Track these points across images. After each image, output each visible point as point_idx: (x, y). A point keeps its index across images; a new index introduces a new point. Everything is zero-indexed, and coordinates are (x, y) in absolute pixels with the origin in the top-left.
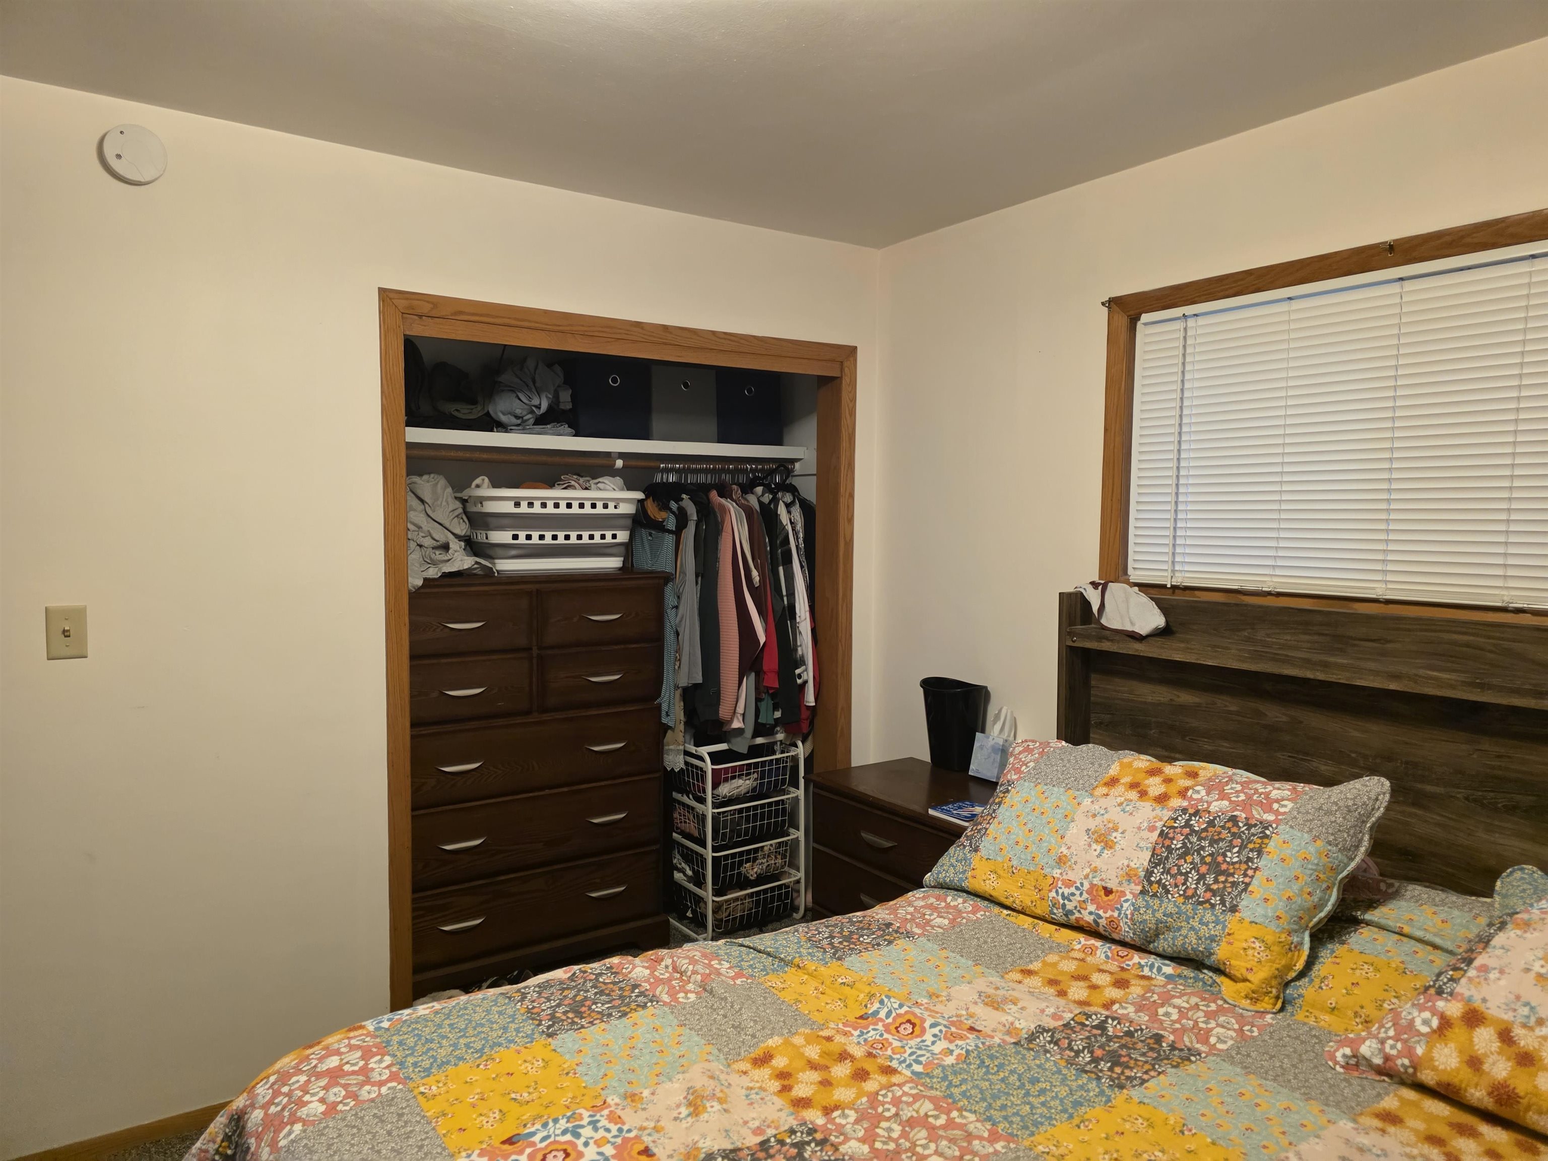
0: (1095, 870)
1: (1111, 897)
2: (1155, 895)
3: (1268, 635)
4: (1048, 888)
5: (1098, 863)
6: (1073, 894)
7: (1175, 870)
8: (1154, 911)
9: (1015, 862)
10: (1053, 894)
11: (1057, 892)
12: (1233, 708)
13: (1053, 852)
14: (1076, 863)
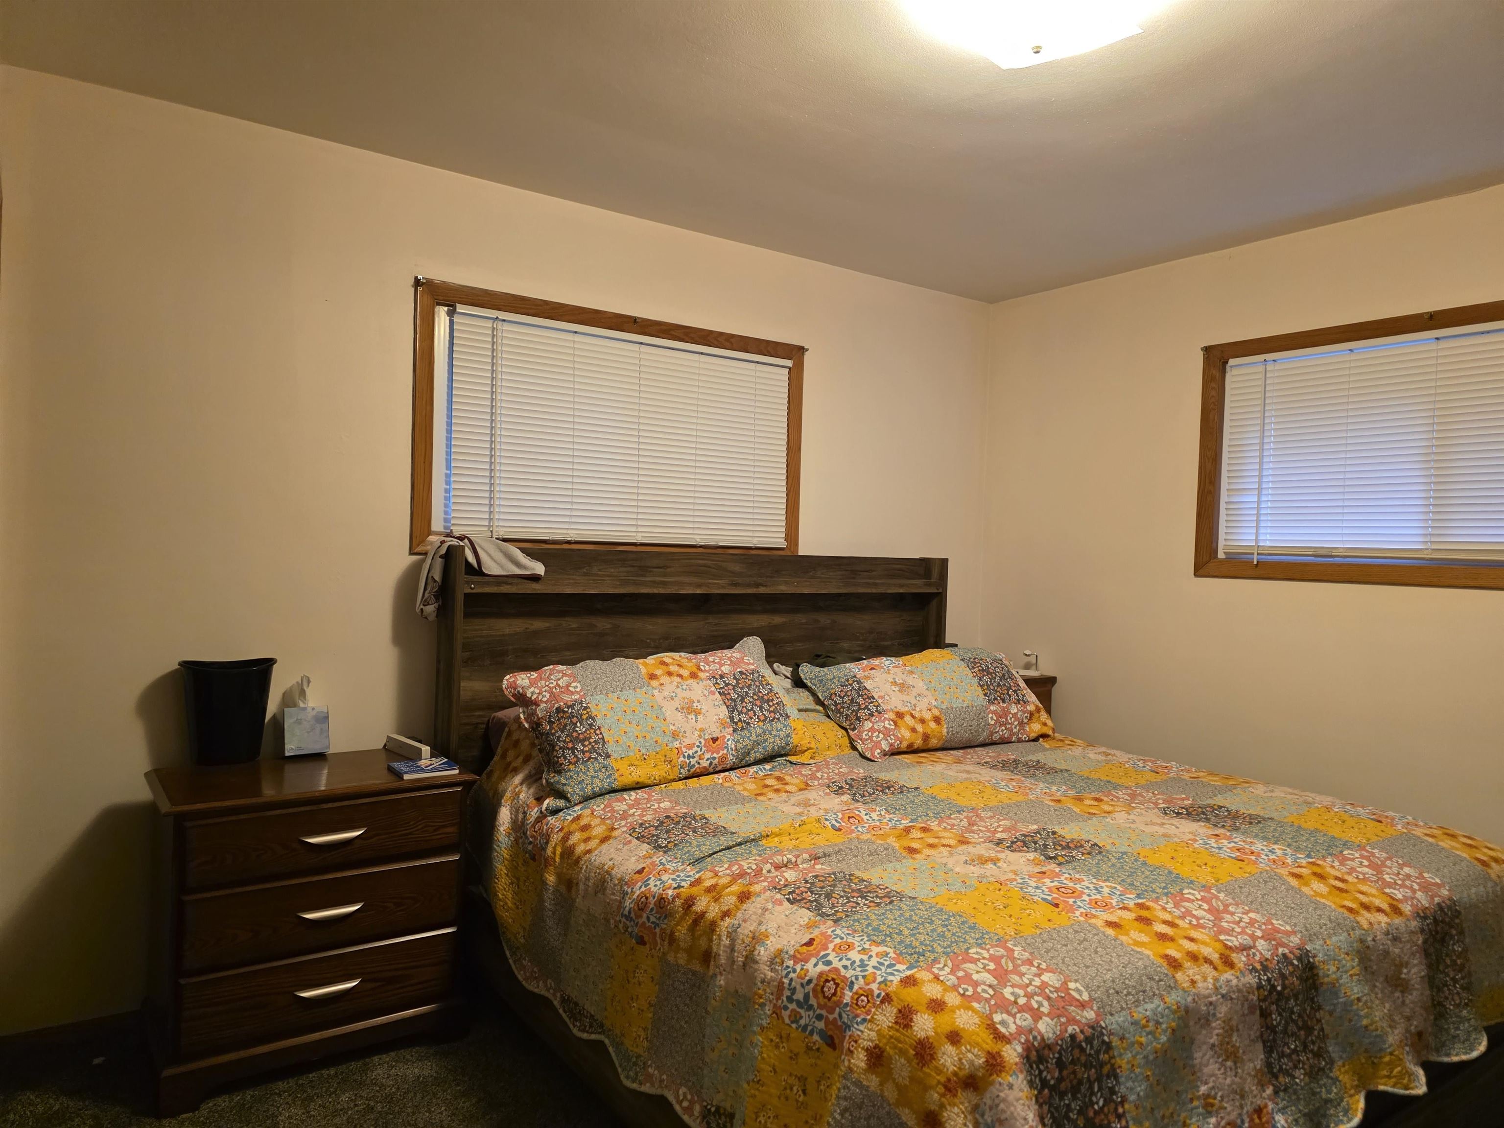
0: (702, 730)
1: (717, 743)
2: (742, 728)
3: (600, 570)
4: (677, 756)
5: (699, 726)
6: (696, 752)
7: (745, 710)
8: (748, 738)
9: (643, 751)
10: (682, 759)
11: (684, 757)
12: (574, 626)
13: (667, 733)
14: (685, 732)
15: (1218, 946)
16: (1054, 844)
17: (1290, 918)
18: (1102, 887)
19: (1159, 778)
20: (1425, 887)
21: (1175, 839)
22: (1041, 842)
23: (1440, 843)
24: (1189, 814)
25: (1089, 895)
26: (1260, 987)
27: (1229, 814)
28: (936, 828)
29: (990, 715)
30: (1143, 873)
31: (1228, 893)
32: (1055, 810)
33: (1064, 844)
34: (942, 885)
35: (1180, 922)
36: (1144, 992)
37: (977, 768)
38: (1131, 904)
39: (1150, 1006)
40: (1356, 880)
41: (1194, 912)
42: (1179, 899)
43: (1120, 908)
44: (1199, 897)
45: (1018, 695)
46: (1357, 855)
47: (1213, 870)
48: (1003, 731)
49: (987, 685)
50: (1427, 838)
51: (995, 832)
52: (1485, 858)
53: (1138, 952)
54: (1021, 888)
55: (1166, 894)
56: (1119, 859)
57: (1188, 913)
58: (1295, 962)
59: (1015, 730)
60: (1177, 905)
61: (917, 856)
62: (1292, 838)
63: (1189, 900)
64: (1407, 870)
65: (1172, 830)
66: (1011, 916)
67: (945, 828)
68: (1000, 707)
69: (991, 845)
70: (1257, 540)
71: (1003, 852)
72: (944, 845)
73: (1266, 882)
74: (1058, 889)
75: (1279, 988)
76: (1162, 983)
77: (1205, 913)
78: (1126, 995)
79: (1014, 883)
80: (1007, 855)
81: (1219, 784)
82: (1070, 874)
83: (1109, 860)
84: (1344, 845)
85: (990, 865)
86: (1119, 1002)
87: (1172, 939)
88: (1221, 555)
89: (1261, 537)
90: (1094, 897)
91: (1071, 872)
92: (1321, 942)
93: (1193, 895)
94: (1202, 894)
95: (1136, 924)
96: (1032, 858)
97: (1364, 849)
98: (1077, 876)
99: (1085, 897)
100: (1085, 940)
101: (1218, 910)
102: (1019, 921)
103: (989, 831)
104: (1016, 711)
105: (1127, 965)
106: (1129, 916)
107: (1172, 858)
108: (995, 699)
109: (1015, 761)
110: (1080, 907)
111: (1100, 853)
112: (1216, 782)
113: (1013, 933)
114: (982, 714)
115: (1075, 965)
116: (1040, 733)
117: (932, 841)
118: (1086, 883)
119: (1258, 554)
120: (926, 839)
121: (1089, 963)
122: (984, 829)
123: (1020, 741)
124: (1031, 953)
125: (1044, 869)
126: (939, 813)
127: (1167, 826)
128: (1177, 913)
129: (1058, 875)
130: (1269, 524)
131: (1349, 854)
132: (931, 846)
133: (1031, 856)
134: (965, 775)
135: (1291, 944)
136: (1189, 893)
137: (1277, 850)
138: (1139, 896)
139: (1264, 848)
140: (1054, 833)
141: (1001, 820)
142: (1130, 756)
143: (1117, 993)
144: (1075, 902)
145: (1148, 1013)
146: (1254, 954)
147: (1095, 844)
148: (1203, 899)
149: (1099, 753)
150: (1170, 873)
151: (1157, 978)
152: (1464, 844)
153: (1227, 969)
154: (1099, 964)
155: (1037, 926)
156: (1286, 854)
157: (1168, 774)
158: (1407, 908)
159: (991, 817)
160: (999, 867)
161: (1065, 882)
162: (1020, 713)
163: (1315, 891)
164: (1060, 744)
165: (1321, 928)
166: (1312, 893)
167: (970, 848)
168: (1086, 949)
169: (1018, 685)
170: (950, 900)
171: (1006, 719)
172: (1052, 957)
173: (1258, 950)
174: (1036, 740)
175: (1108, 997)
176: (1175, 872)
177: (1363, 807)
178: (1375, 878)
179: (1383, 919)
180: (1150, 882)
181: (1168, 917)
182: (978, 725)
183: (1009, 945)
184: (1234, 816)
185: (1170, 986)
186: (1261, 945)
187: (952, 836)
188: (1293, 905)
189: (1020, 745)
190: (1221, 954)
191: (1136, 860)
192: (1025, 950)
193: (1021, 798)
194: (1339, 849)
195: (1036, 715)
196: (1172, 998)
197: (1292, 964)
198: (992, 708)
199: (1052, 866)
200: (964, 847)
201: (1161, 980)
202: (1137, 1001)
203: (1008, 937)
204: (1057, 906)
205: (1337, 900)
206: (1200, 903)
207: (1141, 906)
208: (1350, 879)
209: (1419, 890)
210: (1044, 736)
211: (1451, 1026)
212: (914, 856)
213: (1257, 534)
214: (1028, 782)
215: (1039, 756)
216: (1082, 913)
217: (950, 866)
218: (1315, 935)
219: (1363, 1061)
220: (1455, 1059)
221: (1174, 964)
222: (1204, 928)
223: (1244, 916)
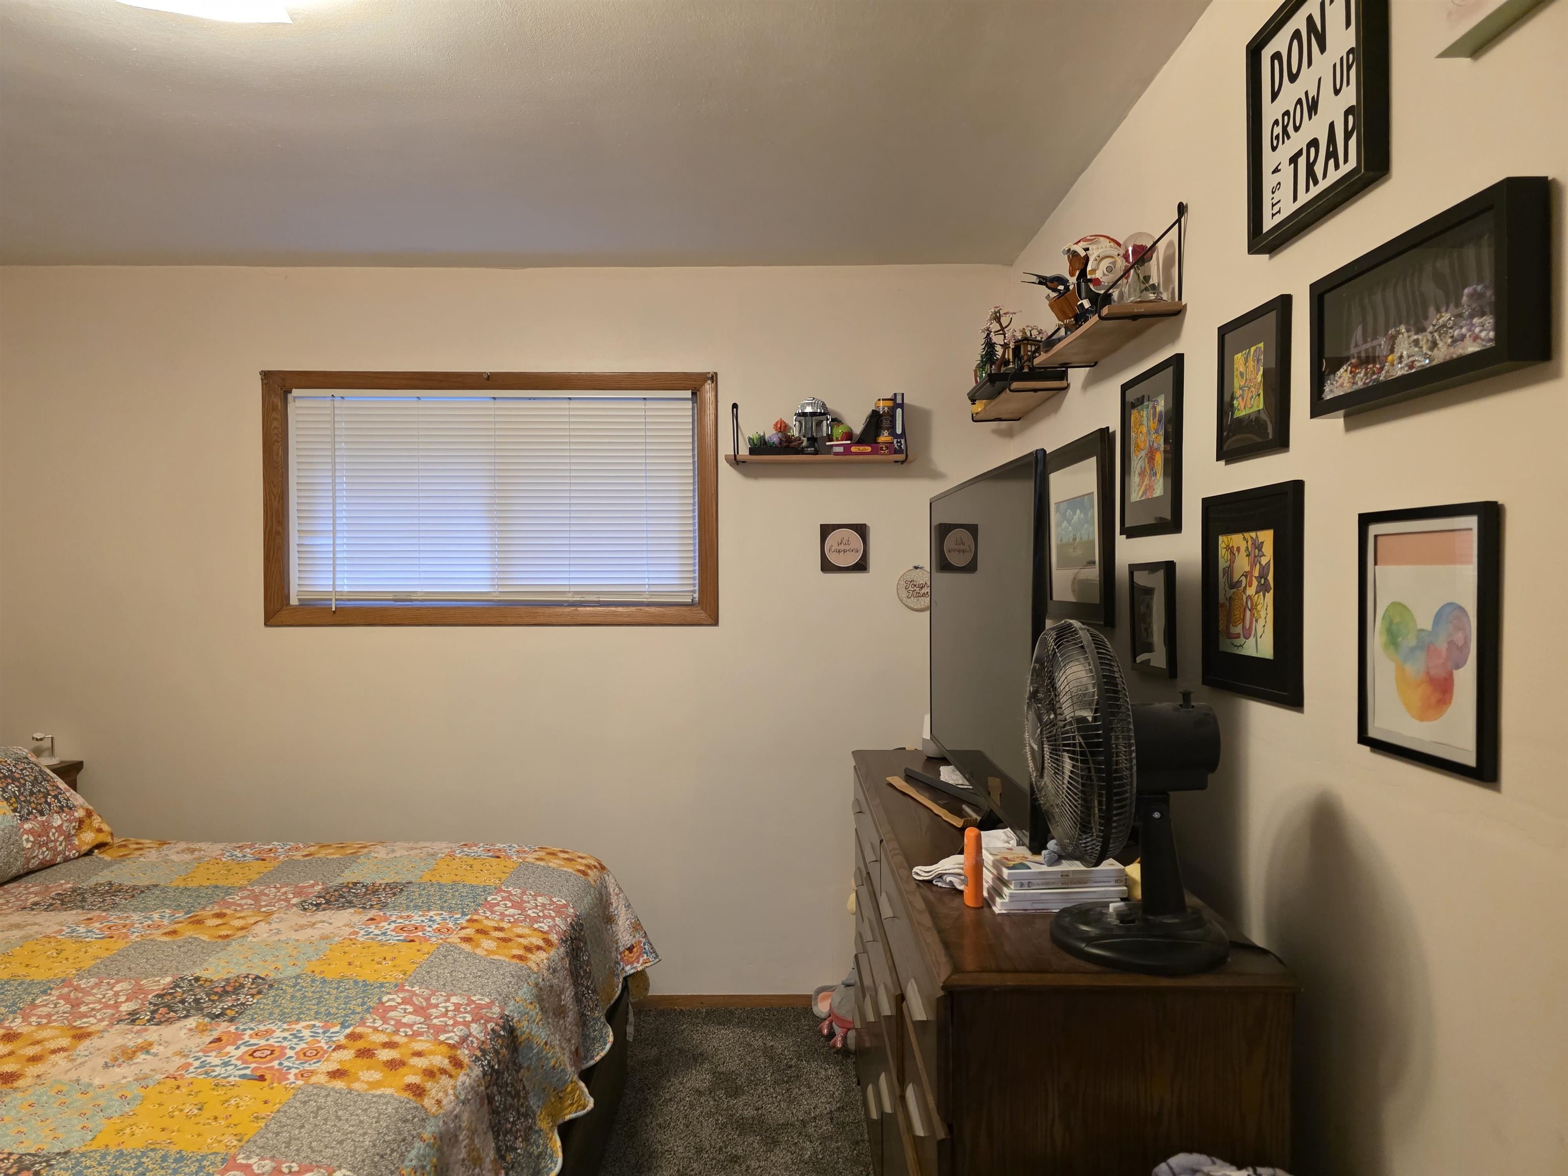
15: (444, 1049)
16: (208, 995)
17: (482, 988)
18: (299, 1031)
19: (270, 866)
20: (559, 910)
21: (336, 939)
22: (190, 999)
23: (550, 864)
24: (328, 902)
25: (292, 1048)
26: (485, 1074)
27: (367, 890)
28: (25, 1029)
29: (25, 837)
30: (329, 993)
31: (422, 983)
32: (180, 947)
33: (219, 990)
34: (94, 1115)
35: (396, 1039)
36: (404, 1140)
37: (26, 917)
38: (341, 1038)
39: (414, 1153)
40: (510, 925)
41: (404, 1020)
42: (383, 1012)
43: (334, 1050)
44: (400, 1000)
45: (59, 802)
46: (500, 899)
47: (394, 963)
48: (43, 852)
49: (16, 797)
50: (538, 863)
51: (117, 1005)
52: (582, 868)
53: (380, 1096)
54: (206, 1073)
55: (367, 1011)
56: (294, 986)
57: (399, 1024)
58: (502, 1033)
59: (60, 848)
60: (385, 1020)
61: (20, 1083)
62: (440, 899)
63: (393, 1008)
64: (540, 900)
65: (326, 929)
66: (216, 1118)
67: (39, 1024)
68: (38, 822)
69: (123, 1026)
70: (334, 585)
71: (146, 1030)
72: (54, 1052)
73: (445, 956)
74: (251, 1055)
75: (496, 1067)
76: (416, 1120)
77: (413, 1017)
78: (390, 1155)
79: (192, 1069)
80: (153, 1033)
81: (338, 856)
82: (252, 1029)
83: (285, 992)
84: (485, 891)
85: (141, 1057)
86: (386, 1167)
87: (402, 1064)
88: (294, 601)
89: (338, 582)
90: (298, 1048)
91: (252, 1025)
92: (513, 1002)
93: (393, 1000)
94: (401, 995)
95: (359, 1060)
96: (194, 1025)
97: (500, 890)
98: (262, 1028)
99: (290, 1053)
100: (319, 1108)
101: (422, 1008)
102: (230, 1120)
103: (107, 1006)
104: (59, 822)
105: (378, 1117)
106: (347, 1055)
107: (350, 964)
108: (30, 813)
109: (74, 890)
110: (289, 1068)
111: (271, 986)
112: (332, 854)
113: (235, 1143)
114: (14, 838)
115: (326, 1147)
116: (95, 843)
117: (31, 1051)
118: (278, 1033)
119: (336, 600)
120: (21, 1052)
121: (339, 1136)
122: (98, 1006)
123: (67, 860)
124: (272, 1158)
125: (216, 1034)
126: (14, 1004)
127: (319, 925)
128: (390, 1029)
129: (238, 1036)
130: (346, 568)
131: (493, 899)
132: (34, 1059)
133: (192, 1022)
134: (18, 933)
135: (495, 1016)
136: (389, 1000)
137: (435, 918)
138: (343, 1025)
139: (423, 919)
140: (197, 979)
141: (113, 986)
142: (221, 846)
143: (382, 1157)
144: (280, 1064)
145: (414, 1163)
146: (472, 1042)
147: (257, 977)
148: (404, 1001)
149: (183, 851)
150: (356, 982)
151: (410, 1117)
152: (564, 859)
153: (459, 1070)
154: (351, 1132)
155: (257, 1118)
156: (444, 919)
157: (278, 858)
158: (554, 938)
159: (98, 985)
160: (155, 1055)
161: (253, 1041)
162: (66, 824)
163: (486, 950)
164: (123, 851)
165: (508, 987)
166: (485, 953)
167: (95, 1042)
168: (326, 1120)
169: (58, 787)
170: (119, 1131)
171: (48, 837)
172: (298, 1150)
173: (474, 1037)
174: (89, 853)
175: (376, 1167)
176: (361, 979)
177: (476, 846)
178: (522, 918)
179: (542, 955)
180: (346, 1003)
181: (384, 1038)
182: (9, 854)
183: (241, 1160)
184: (373, 890)
185: (423, 1119)
186: (475, 1028)
187: (57, 1032)
188: (479, 974)
189: (70, 865)
190: (450, 1057)
191: (313, 981)
192: (263, 1159)
193: (121, 944)
194: (483, 897)
195: (87, 821)
196: (429, 1131)
197: (500, 1036)
198: (27, 826)
199: (223, 1027)
200: (87, 1043)
201: (414, 1117)
202: (402, 1155)
203: (233, 1151)
204: (262, 1078)
205: (506, 951)
206: (403, 1006)
207: (353, 1037)
208: (505, 925)
209: (556, 916)
210: (101, 846)
211: (591, 1030)
212: (16, 1085)
213: (334, 579)
214: (114, 917)
215: (104, 877)
216: (296, 1075)
217: (85, 1079)
218: (507, 997)
219: (553, 1100)
220: (598, 1058)
221: (418, 1091)
222: (421, 1034)
223: (448, 1004)
